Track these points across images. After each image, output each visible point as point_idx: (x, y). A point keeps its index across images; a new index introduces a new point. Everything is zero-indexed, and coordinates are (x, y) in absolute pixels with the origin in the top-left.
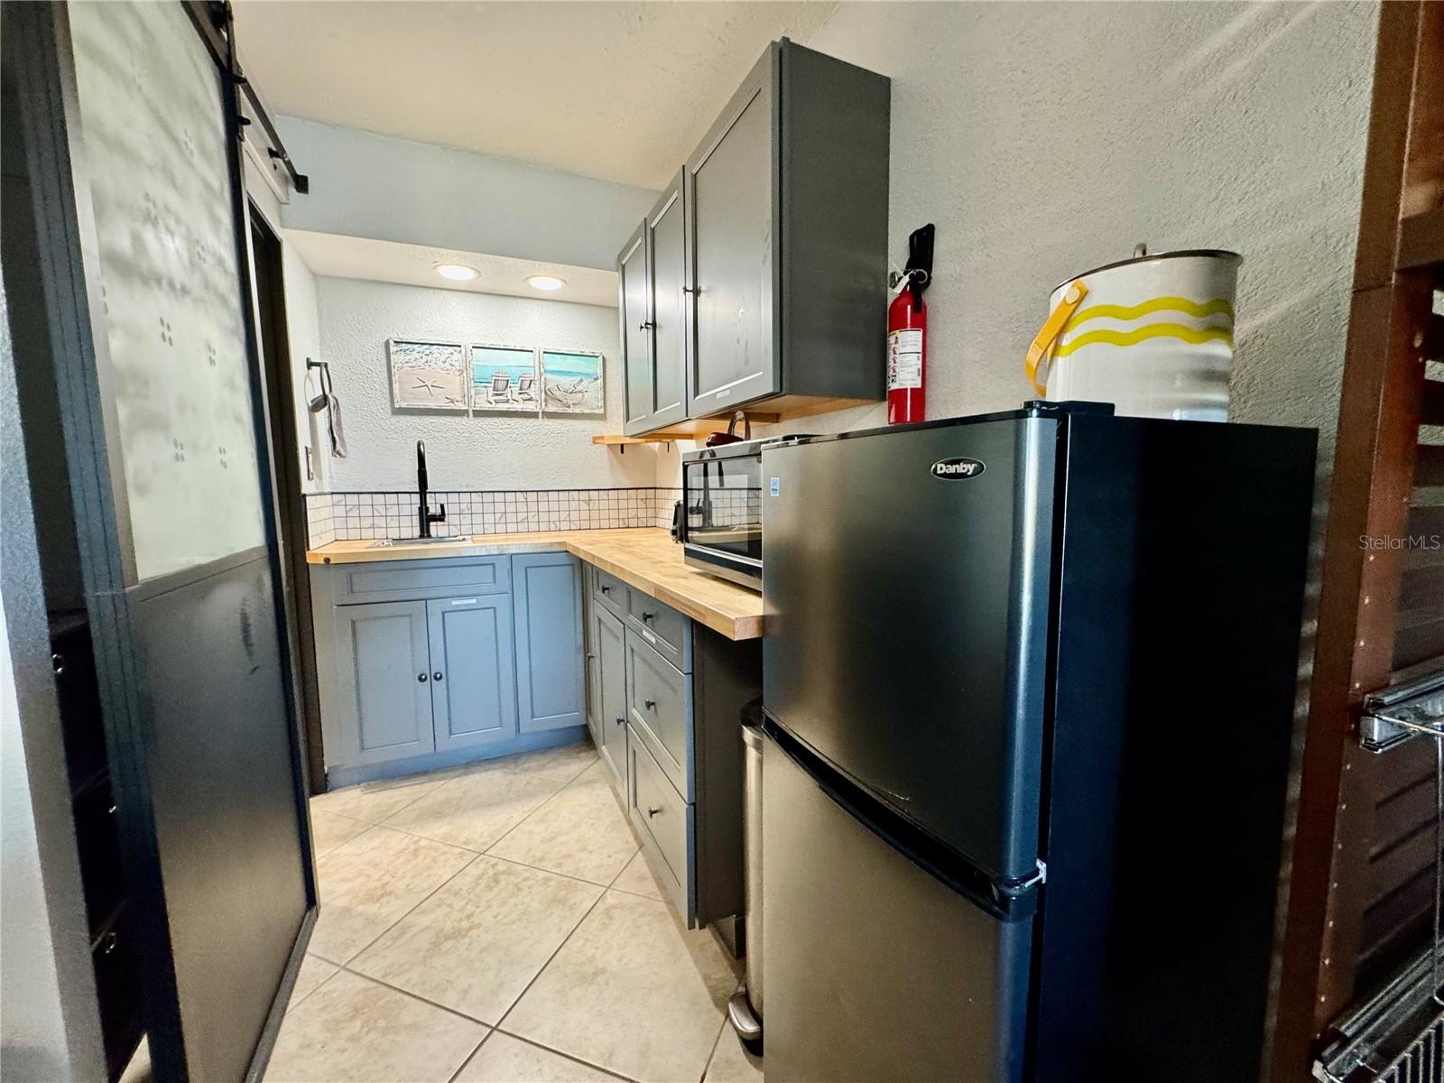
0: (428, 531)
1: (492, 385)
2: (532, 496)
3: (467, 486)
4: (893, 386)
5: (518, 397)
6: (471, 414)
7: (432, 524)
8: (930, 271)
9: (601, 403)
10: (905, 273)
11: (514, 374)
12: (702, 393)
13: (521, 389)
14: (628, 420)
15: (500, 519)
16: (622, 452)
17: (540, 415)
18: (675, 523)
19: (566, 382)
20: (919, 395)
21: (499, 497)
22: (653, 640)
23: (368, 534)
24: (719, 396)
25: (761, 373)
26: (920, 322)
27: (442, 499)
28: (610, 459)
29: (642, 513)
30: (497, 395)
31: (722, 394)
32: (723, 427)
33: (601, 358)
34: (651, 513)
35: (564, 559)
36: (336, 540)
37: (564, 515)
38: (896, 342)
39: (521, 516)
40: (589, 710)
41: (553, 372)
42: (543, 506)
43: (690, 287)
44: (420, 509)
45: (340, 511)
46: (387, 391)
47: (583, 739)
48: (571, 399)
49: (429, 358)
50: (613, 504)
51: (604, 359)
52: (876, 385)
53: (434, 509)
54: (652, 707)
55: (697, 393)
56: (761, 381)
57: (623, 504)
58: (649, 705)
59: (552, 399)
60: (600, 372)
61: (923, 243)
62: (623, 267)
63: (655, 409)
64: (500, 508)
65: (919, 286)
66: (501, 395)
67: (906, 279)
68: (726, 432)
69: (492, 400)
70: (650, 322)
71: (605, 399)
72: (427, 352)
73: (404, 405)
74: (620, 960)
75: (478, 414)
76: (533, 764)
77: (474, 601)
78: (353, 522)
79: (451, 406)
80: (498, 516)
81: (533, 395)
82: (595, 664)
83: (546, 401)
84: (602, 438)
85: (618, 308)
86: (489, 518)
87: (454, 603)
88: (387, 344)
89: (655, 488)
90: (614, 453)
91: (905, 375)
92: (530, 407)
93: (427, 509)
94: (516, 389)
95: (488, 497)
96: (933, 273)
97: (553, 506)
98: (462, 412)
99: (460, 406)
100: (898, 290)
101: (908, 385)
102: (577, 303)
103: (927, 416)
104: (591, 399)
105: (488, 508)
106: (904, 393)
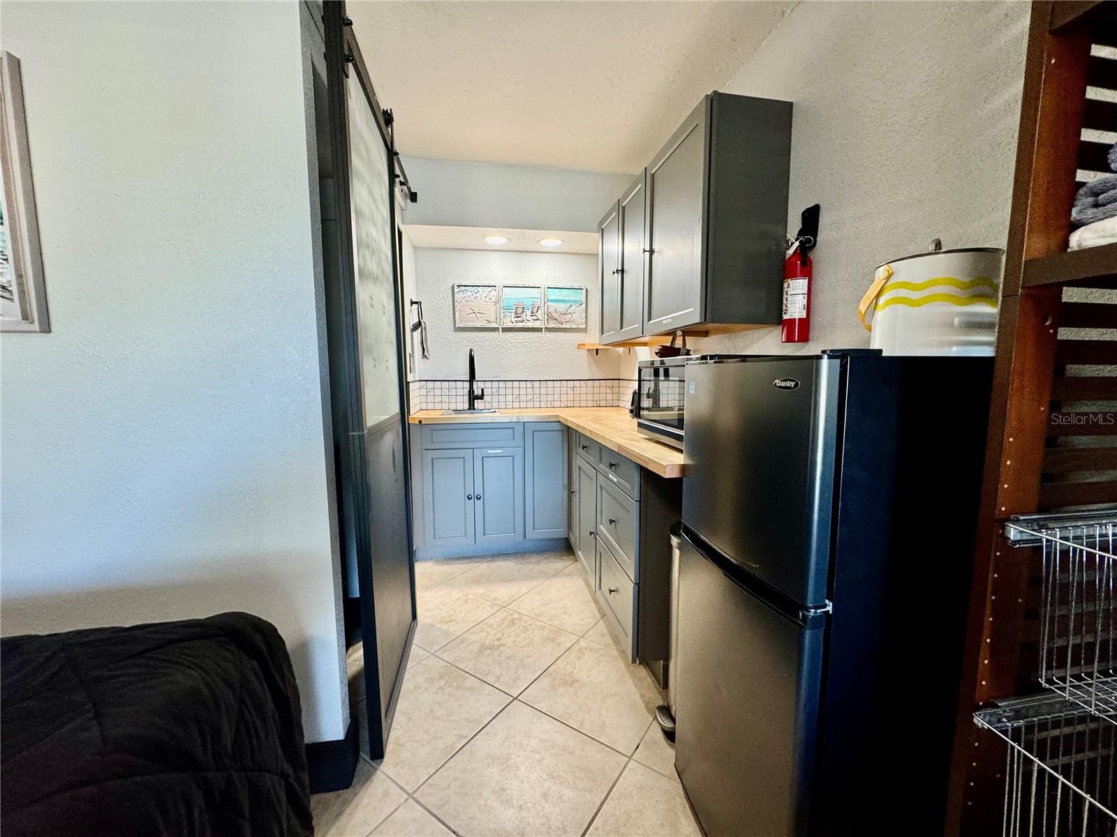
0: (474, 406)
1: (514, 311)
2: (537, 384)
3: (497, 377)
4: (785, 317)
5: (530, 318)
6: (500, 330)
7: (476, 401)
8: (815, 237)
9: (584, 321)
10: (796, 240)
11: (528, 303)
12: (654, 319)
13: (532, 313)
14: (602, 333)
15: (516, 398)
16: (597, 354)
17: (544, 330)
18: (632, 405)
19: (561, 307)
20: (805, 324)
21: (516, 384)
22: (616, 480)
23: (438, 406)
24: (664, 322)
25: (692, 309)
26: (808, 274)
27: (481, 385)
28: (589, 359)
29: (609, 397)
30: (517, 317)
31: (668, 320)
32: (667, 341)
33: (585, 290)
34: (615, 397)
35: (557, 426)
36: (421, 410)
37: (556, 397)
38: (788, 287)
39: (530, 397)
40: (570, 527)
41: (552, 301)
42: (543, 391)
43: (648, 249)
44: (470, 391)
45: (424, 392)
46: (452, 317)
47: (566, 547)
48: (563, 319)
49: (477, 295)
50: (590, 390)
51: (587, 289)
52: (773, 314)
53: (477, 392)
54: (613, 523)
55: (650, 319)
56: (692, 314)
57: (597, 390)
58: (611, 521)
59: (552, 318)
60: (584, 300)
61: (811, 218)
62: (603, 230)
63: (622, 328)
64: (516, 391)
65: (806, 248)
66: (519, 317)
67: (797, 244)
68: (669, 345)
69: (513, 320)
70: (620, 269)
71: (586, 318)
72: (476, 291)
73: (461, 326)
74: (588, 677)
75: (506, 330)
76: (533, 559)
77: (501, 451)
78: (430, 399)
79: (489, 325)
80: (515, 396)
81: (539, 316)
82: (575, 499)
83: (547, 320)
84: (584, 345)
85: (598, 255)
86: (509, 398)
87: (490, 452)
88: (453, 287)
89: (619, 379)
90: (592, 356)
91: (795, 308)
92: (537, 325)
93: (473, 391)
94: (529, 313)
95: (509, 384)
96: (819, 239)
97: (550, 391)
98: (495, 330)
99: (494, 325)
100: (791, 252)
101: (797, 316)
102: (570, 253)
103: (810, 337)
104: (577, 318)
105: (509, 391)
106: (792, 322)
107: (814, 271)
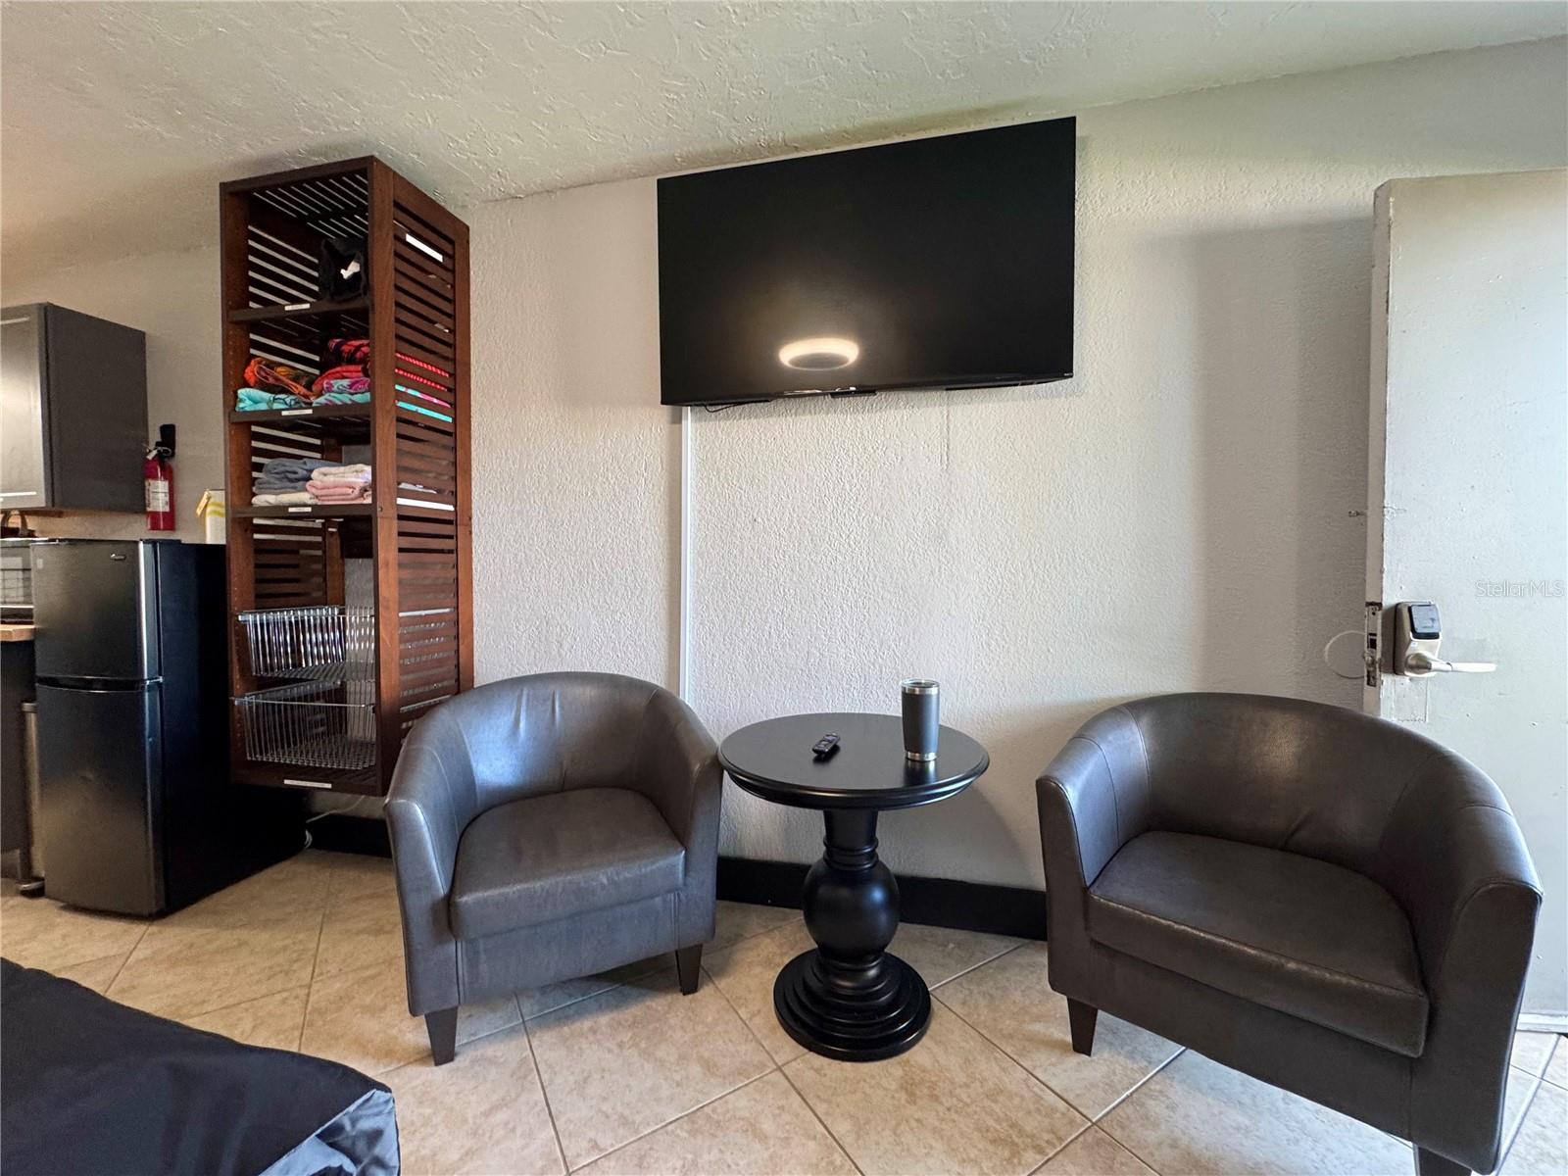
4: (149, 509)
8: (173, 449)
10: (155, 449)
20: (169, 516)
26: (169, 475)
38: (150, 485)
52: (137, 505)
56: (36, 495)
61: (168, 433)
65: (166, 456)
67: (155, 452)
91: (158, 503)
96: (176, 450)
100: (150, 457)
101: (161, 510)
103: (177, 527)
106: (157, 513)
107: (175, 476)
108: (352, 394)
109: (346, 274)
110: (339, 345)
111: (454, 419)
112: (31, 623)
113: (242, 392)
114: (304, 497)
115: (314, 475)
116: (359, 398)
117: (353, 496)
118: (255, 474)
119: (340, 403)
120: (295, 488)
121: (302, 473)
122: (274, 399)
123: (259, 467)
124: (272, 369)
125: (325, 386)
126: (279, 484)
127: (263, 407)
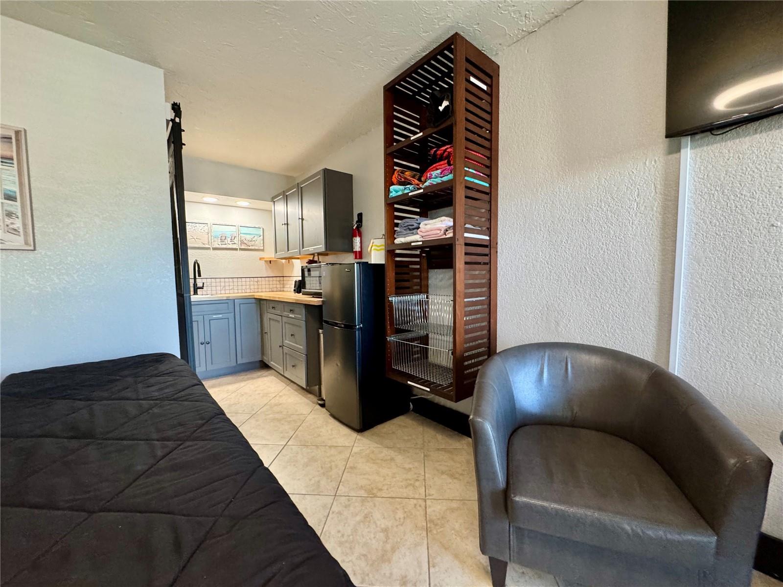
0: (197, 293)
1: (220, 238)
2: (235, 280)
3: (210, 276)
4: (354, 250)
5: (230, 243)
6: (211, 249)
7: (199, 290)
9: (262, 245)
11: (228, 235)
12: (305, 248)
13: (231, 240)
14: (276, 253)
15: (223, 288)
16: (270, 263)
17: (239, 249)
18: (295, 287)
19: (249, 237)
20: (361, 253)
21: (222, 280)
22: (293, 316)
24: (309, 250)
26: (360, 236)
27: (204, 281)
28: (266, 266)
29: (278, 286)
31: (311, 249)
32: (311, 258)
33: (261, 228)
34: (282, 286)
35: (254, 301)
37: (248, 287)
38: (354, 240)
39: (231, 287)
40: (263, 354)
41: (243, 234)
42: (240, 284)
43: (301, 218)
44: (194, 284)
47: (263, 365)
48: (250, 244)
49: (195, 228)
50: (267, 282)
51: (263, 229)
52: (350, 249)
53: (199, 284)
55: (303, 248)
56: (321, 247)
57: (271, 283)
58: (292, 335)
59: (243, 243)
60: (262, 234)
61: (360, 216)
62: (274, 202)
63: (288, 251)
64: (223, 284)
65: (359, 227)
66: (223, 242)
67: (356, 225)
69: (220, 243)
70: (286, 223)
71: (264, 243)
72: (194, 226)
75: (214, 249)
76: (243, 374)
77: (221, 316)
79: (204, 246)
80: (222, 287)
81: (236, 242)
82: (266, 336)
83: (241, 244)
84: (264, 258)
85: (272, 211)
86: (218, 288)
87: (214, 316)
89: (285, 277)
90: (267, 263)
91: (357, 248)
92: (234, 246)
93: (197, 284)
94: (229, 240)
95: (218, 280)
96: (363, 224)
97: (244, 283)
98: (208, 249)
99: (207, 246)
100: (354, 228)
101: (358, 250)
102: (255, 209)
103: (363, 256)
104: (259, 244)
105: (218, 284)
106: (356, 252)
107: (362, 235)
108: (441, 177)
109: (441, 108)
110: (436, 152)
111: (490, 185)
112: (321, 298)
113: (392, 188)
114: (417, 237)
115: (421, 226)
116: (445, 179)
117: (441, 234)
118: (396, 229)
119: (435, 183)
120: (413, 233)
121: (416, 225)
122: (405, 188)
123: (397, 225)
124: (403, 174)
125: (428, 176)
126: (405, 232)
127: (400, 193)
